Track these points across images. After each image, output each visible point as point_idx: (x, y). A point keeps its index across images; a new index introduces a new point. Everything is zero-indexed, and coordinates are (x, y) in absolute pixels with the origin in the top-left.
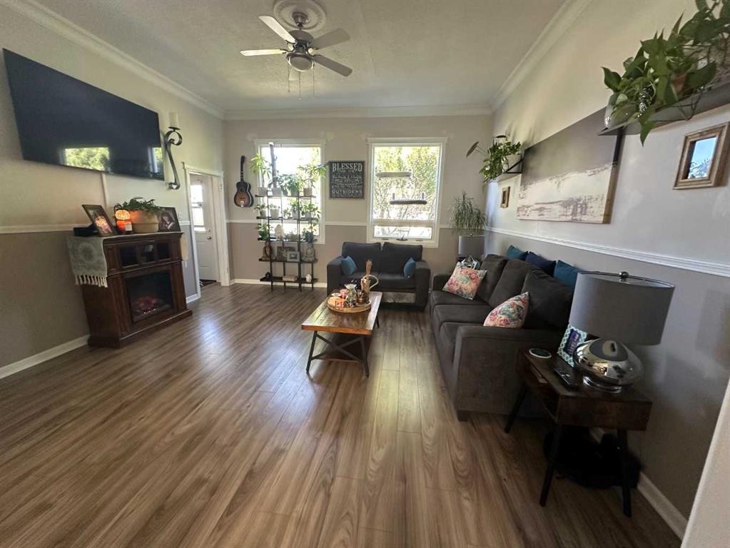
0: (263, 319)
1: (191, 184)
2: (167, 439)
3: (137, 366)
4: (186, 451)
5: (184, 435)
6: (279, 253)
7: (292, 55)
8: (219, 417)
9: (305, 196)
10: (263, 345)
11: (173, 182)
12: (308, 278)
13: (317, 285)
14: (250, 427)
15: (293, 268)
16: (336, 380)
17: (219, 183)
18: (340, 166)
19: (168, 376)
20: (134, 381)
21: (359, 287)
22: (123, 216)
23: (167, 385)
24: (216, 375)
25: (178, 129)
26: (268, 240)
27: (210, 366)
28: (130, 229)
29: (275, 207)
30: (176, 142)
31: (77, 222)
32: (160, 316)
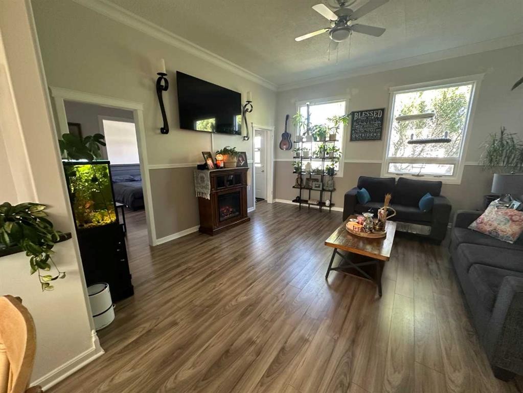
0: (294, 230)
1: (255, 136)
2: (233, 303)
3: (220, 249)
4: (244, 314)
5: (243, 303)
6: (307, 183)
7: (334, 31)
8: (263, 297)
9: (330, 140)
10: (293, 250)
11: (246, 136)
12: (328, 203)
13: (333, 209)
14: (284, 311)
15: (316, 195)
16: (351, 292)
17: (271, 135)
18: (361, 115)
19: (235, 259)
20: (219, 258)
21: (375, 216)
22: (220, 157)
23: (235, 265)
24: (263, 265)
25: (251, 102)
26: (300, 173)
27: (259, 258)
28: (223, 166)
29: (307, 149)
30: (249, 110)
31: (199, 162)
32: (232, 219)
